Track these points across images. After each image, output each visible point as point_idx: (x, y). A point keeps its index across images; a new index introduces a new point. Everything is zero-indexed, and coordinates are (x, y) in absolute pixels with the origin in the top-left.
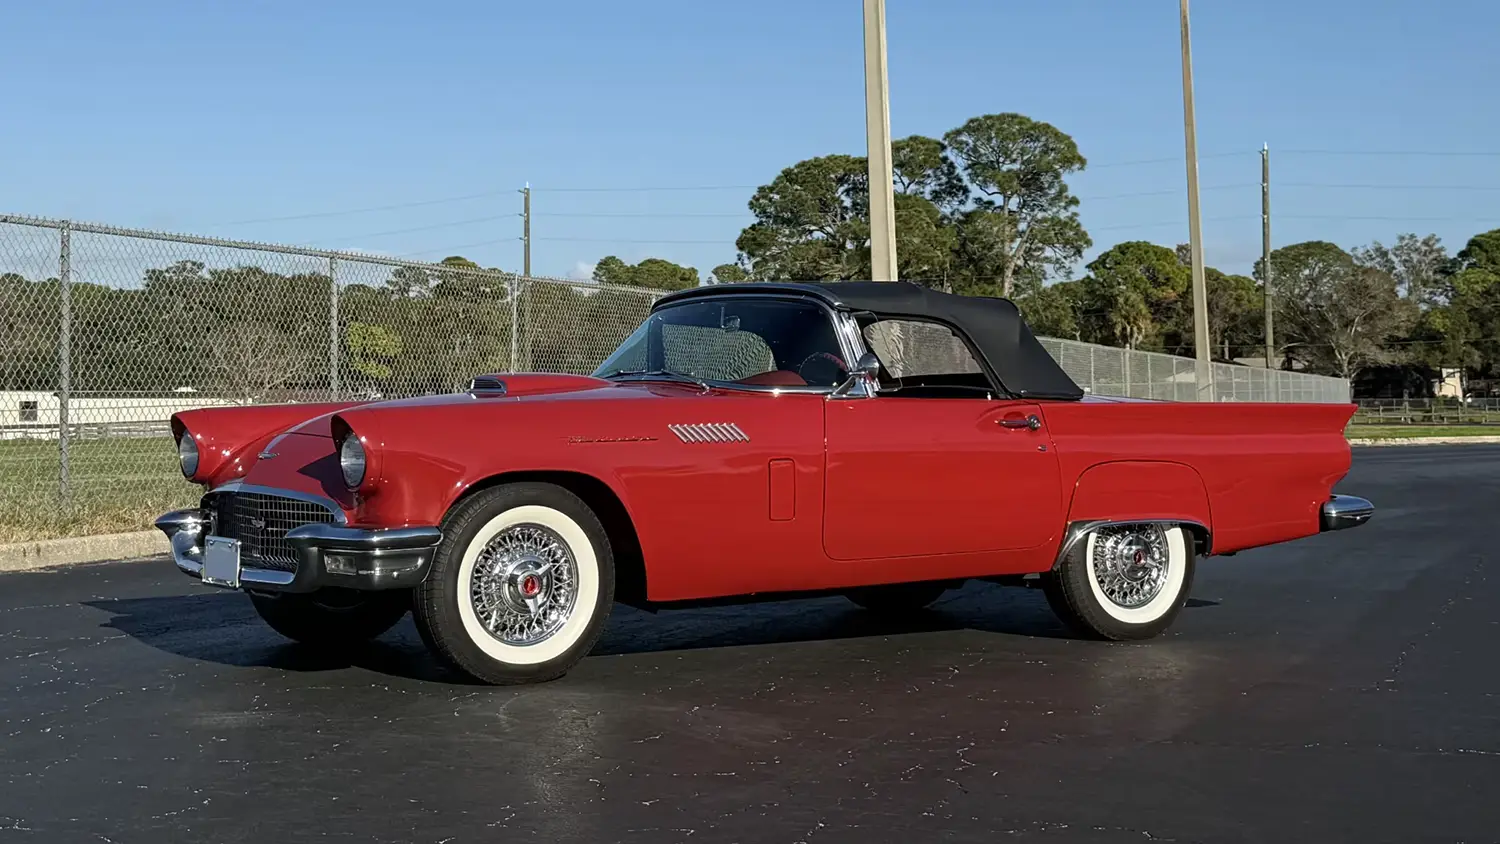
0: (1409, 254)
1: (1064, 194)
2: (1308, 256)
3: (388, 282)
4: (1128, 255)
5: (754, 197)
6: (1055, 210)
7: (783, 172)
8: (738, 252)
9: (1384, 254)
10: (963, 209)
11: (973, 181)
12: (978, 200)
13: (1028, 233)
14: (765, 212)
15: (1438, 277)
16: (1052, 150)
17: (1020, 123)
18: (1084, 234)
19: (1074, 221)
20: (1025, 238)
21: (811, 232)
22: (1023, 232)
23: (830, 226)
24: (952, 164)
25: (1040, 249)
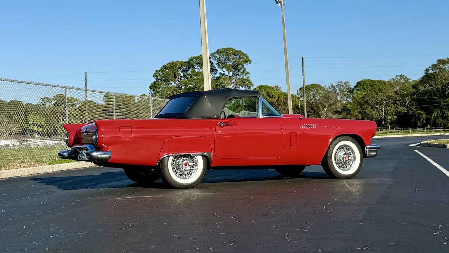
0: (341, 87)
1: (245, 71)
2: (312, 88)
3: (40, 102)
4: (261, 89)
5: (154, 74)
6: (243, 76)
7: (163, 66)
8: (150, 90)
9: (334, 87)
10: (216, 76)
11: (219, 68)
12: (220, 73)
13: (235, 82)
14: (158, 78)
15: (349, 93)
16: (241, 58)
17: (232, 50)
18: (251, 82)
19: (248, 79)
20: (234, 84)
21: (171, 84)
22: (234, 82)
23: (177, 82)
24: (212, 63)
25: (239, 87)
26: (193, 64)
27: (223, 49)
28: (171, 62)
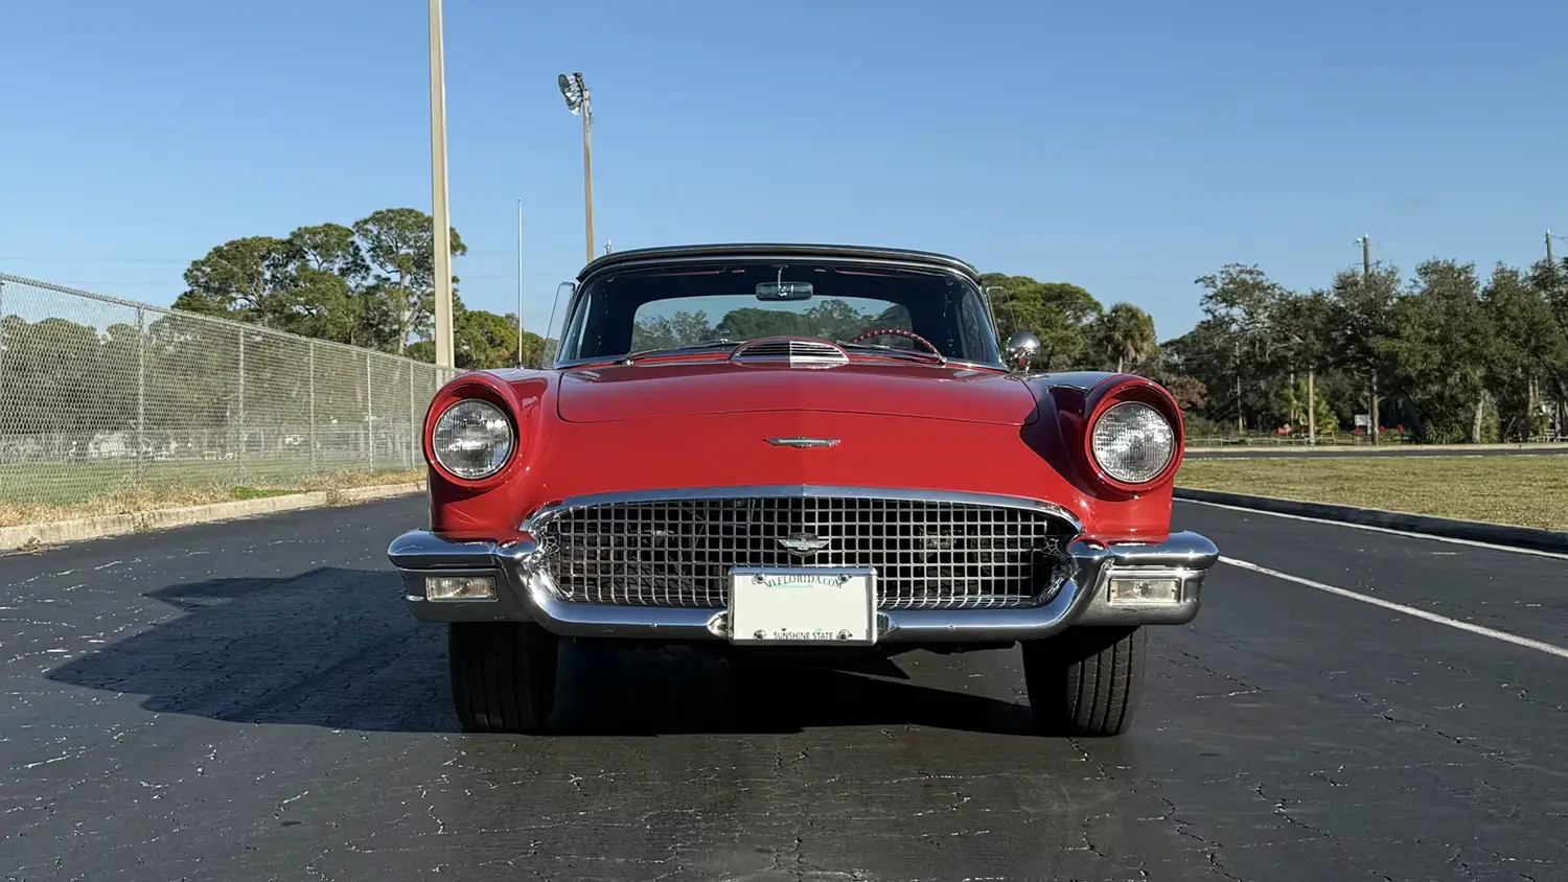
4: (471, 322)
5: (188, 270)
7: (214, 249)
10: (365, 283)
11: (374, 262)
12: (378, 277)
13: (419, 304)
14: (196, 282)
17: (416, 217)
19: (455, 296)
20: (415, 308)
21: (235, 299)
22: (415, 303)
23: (251, 295)
24: (357, 247)
25: (427, 317)
26: (301, 249)
27: (389, 211)
28: (238, 237)
